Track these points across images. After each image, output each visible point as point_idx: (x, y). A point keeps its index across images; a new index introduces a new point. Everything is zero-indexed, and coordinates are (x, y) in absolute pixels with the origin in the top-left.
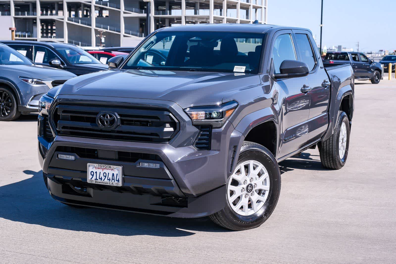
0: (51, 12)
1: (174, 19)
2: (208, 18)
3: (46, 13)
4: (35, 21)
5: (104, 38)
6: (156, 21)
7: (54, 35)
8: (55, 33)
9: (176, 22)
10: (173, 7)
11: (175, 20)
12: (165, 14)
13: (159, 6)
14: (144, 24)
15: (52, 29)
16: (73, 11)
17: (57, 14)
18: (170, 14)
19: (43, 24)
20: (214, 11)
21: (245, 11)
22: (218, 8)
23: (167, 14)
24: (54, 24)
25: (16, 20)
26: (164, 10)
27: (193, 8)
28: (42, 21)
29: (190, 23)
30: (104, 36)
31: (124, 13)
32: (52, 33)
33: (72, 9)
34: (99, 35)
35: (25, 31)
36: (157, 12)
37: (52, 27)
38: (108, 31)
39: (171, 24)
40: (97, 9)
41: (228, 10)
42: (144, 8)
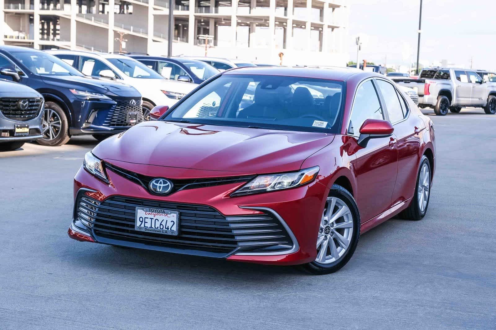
0: (55, 6)
1: (221, 19)
2: (268, 19)
3: (47, 8)
4: (31, 17)
5: (125, 43)
6: (197, 21)
7: (58, 37)
8: (58, 34)
9: (223, 23)
10: (220, 3)
11: (223, 20)
12: (209, 12)
13: (201, 2)
14: (180, 25)
15: (55, 30)
16: (85, 5)
17: (62, 8)
18: (216, 12)
19: (43, 21)
20: (277, 9)
21: (318, 11)
22: (281, 6)
23: (212, 13)
24: (57, 21)
25: (7, 15)
26: (209, 7)
27: (248, 5)
28: (42, 17)
29: (243, 25)
30: (125, 39)
31: (155, 9)
32: (55, 34)
33: (83, 2)
34: (118, 39)
35: (18, 31)
36: (199, 10)
37: (55, 27)
38: (131, 33)
39: (217, 25)
40: (117, 3)
41: (295, 8)
42: (181, 3)
